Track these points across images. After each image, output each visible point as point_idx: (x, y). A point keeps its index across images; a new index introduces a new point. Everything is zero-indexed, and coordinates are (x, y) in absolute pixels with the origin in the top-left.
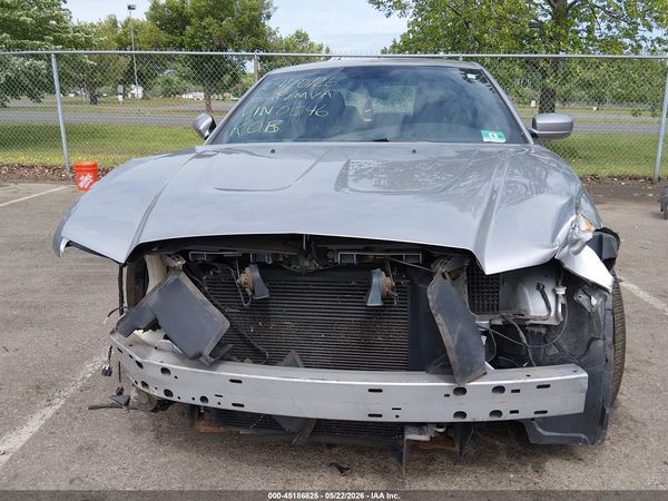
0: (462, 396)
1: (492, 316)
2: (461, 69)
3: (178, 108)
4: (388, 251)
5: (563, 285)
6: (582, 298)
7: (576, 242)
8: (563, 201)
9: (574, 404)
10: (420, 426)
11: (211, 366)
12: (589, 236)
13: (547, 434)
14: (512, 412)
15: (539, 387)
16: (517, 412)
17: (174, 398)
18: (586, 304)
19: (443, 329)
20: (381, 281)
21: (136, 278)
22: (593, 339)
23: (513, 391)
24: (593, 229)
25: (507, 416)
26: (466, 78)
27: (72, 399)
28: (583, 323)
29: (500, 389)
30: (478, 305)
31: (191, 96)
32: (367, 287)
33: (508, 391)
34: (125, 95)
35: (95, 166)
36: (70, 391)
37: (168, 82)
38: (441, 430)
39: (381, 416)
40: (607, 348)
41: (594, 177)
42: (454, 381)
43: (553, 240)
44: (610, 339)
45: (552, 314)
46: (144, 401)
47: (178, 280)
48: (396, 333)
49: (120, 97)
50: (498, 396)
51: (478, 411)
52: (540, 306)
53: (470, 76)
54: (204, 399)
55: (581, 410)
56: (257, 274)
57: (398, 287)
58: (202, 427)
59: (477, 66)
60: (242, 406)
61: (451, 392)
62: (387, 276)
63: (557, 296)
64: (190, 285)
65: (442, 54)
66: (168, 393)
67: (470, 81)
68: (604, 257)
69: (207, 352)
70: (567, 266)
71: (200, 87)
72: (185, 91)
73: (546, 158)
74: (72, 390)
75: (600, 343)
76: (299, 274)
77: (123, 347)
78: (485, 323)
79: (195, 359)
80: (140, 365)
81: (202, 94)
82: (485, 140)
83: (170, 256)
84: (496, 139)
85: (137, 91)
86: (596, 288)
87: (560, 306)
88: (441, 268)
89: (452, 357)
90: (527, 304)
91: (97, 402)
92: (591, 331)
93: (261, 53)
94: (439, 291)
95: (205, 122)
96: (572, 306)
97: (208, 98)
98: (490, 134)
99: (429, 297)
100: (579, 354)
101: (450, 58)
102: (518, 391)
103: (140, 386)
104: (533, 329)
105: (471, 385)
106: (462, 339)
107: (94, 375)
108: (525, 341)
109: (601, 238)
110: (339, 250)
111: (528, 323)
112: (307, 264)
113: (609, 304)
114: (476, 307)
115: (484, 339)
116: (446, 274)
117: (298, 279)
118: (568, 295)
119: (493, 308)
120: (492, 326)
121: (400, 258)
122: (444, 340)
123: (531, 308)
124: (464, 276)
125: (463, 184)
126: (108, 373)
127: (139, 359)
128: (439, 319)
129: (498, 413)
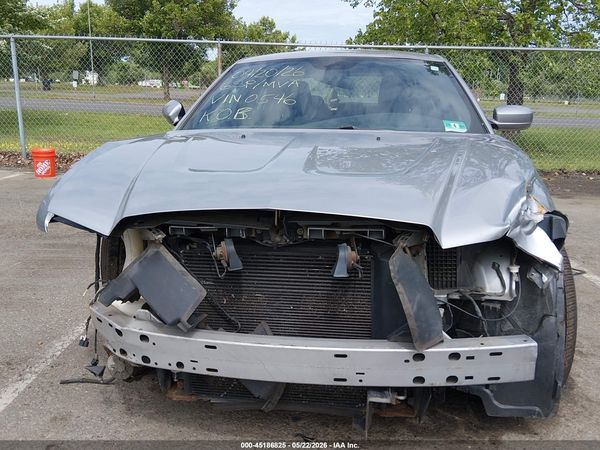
0: (420, 362)
1: (450, 291)
2: (425, 61)
3: (135, 95)
4: (353, 227)
5: (517, 264)
6: (534, 276)
7: (528, 223)
8: (516, 185)
9: (525, 372)
10: (381, 390)
11: (189, 332)
12: (540, 218)
13: (502, 407)
14: (467, 378)
15: (492, 354)
16: (471, 378)
17: (152, 364)
18: (537, 282)
19: (404, 298)
20: (347, 254)
21: (111, 256)
22: (545, 316)
23: (468, 358)
24: (544, 211)
25: (462, 382)
26: (430, 70)
27: (43, 374)
28: (536, 300)
29: (455, 356)
30: (437, 281)
31: (148, 84)
32: (334, 261)
33: (463, 357)
34: (79, 81)
35: (53, 152)
36: (41, 367)
37: (124, 68)
38: (402, 398)
39: (345, 380)
40: (558, 324)
41: (562, 172)
42: (414, 348)
43: (505, 219)
44: (561, 316)
45: (507, 290)
46: (121, 369)
47: (157, 253)
48: (360, 304)
49: (75, 84)
50: (455, 362)
51: (436, 376)
52: (496, 284)
53: (433, 68)
54: (180, 365)
55: (531, 377)
56: (232, 248)
57: (362, 261)
58: (175, 395)
59: (441, 59)
60: (216, 371)
61: (410, 358)
62: (353, 250)
63: (511, 274)
64: (169, 257)
65: (407, 45)
66: (146, 359)
67: (433, 72)
68: (554, 238)
69: (185, 319)
70: (520, 245)
71: (158, 75)
72: (142, 78)
73: (505, 147)
74: (42, 366)
75: (552, 319)
76: (271, 249)
77: (103, 317)
78: (443, 297)
79: (174, 326)
80: (119, 333)
81: (159, 81)
82: (447, 129)
83: (150, 230)
84: (458, 129)
85: (92, 77)
86: (547, 266)
87: (514, 284)
88: (401, 243)
89: (411, 323)
90: (484, 281)
91: (68, 377)
92: (543, 309)
93: (224, 42)
94: (400, 263)
95: (174, 108)
96: (526, 284)
97: (166, 86)
98: (452, 124)
99: (391, 268)
100: (531, 330)
101: (416, 50)
102: (472, 358)
103: (118, 353)
104: (488, 304)
105: (429, 351)
106: (420, 307)
107: (63, 353)
108: (480, 315)
109: (551, 219)
110: (307, 226)
111: (484, 298)
112: (278, 239)
113: (561, 283)
114: (435, 284)
115: (442, 311)
116: (407, 249)
117: (269, 253)
118: (522, 273)
119: (451, 284)
120: (450, 300)
121: (365, 233)
122: (404, 307)
123: (487, 285)
124: (423, 253)
125: (425, 169)
126: (85, 343)
127: (119, 328)
128: (400, 288)
129: (453, 379)
